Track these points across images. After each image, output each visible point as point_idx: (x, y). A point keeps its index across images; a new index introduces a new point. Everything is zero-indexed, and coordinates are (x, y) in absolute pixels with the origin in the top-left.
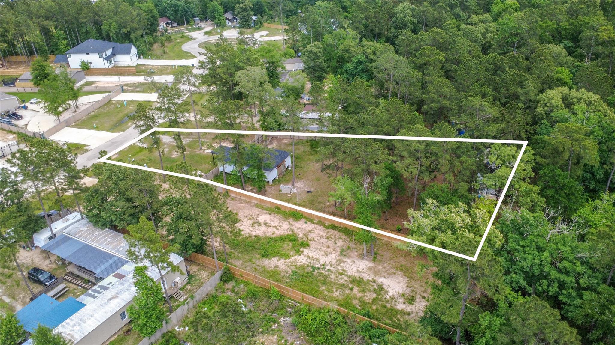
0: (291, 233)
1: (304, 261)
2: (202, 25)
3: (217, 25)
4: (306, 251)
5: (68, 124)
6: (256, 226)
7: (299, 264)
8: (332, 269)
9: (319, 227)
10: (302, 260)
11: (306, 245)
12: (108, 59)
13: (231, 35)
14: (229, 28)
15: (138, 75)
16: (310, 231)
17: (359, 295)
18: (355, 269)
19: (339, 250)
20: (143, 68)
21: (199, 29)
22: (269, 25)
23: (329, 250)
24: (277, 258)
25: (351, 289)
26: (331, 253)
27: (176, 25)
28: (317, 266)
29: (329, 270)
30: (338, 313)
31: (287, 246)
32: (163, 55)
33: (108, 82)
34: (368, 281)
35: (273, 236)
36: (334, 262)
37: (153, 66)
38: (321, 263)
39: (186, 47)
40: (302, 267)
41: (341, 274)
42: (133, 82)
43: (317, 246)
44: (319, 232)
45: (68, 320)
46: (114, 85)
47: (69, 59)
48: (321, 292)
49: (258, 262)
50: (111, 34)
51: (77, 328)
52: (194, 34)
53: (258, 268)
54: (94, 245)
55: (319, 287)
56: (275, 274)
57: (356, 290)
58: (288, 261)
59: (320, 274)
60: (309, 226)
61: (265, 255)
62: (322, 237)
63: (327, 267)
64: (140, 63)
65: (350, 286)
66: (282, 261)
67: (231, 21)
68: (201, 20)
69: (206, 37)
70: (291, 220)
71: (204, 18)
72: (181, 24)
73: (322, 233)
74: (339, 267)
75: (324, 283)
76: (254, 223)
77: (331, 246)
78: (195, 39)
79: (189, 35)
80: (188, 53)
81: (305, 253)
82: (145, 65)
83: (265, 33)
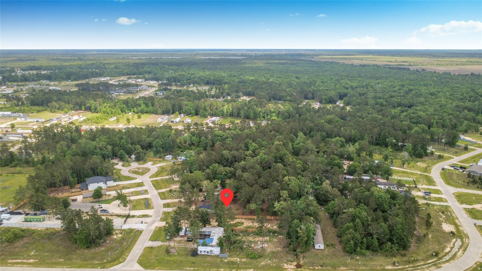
0: (237, 222)
2: (115, 162)
3: (124, 161)
5: (130, 210)
13: (136, 165)
15: (124, 189)
23: (249, 223)
24: (239, 226)
28: (249, 226)
32: (120, 179)
36: (252, 225)
39: (124, 174)
40: (246, 227)
41: (255, 226)
42: (127, 192)
47: (89, 186)
52: (118, 167)
56: (242, 229)
58: (242, 226)
60: (240, 220)
62: (245, 221)
67: (128, 158)
69: (125, 168)
78: (122, 169)
80: (129, 177)
81: (244, 224)
83: (152, 163)
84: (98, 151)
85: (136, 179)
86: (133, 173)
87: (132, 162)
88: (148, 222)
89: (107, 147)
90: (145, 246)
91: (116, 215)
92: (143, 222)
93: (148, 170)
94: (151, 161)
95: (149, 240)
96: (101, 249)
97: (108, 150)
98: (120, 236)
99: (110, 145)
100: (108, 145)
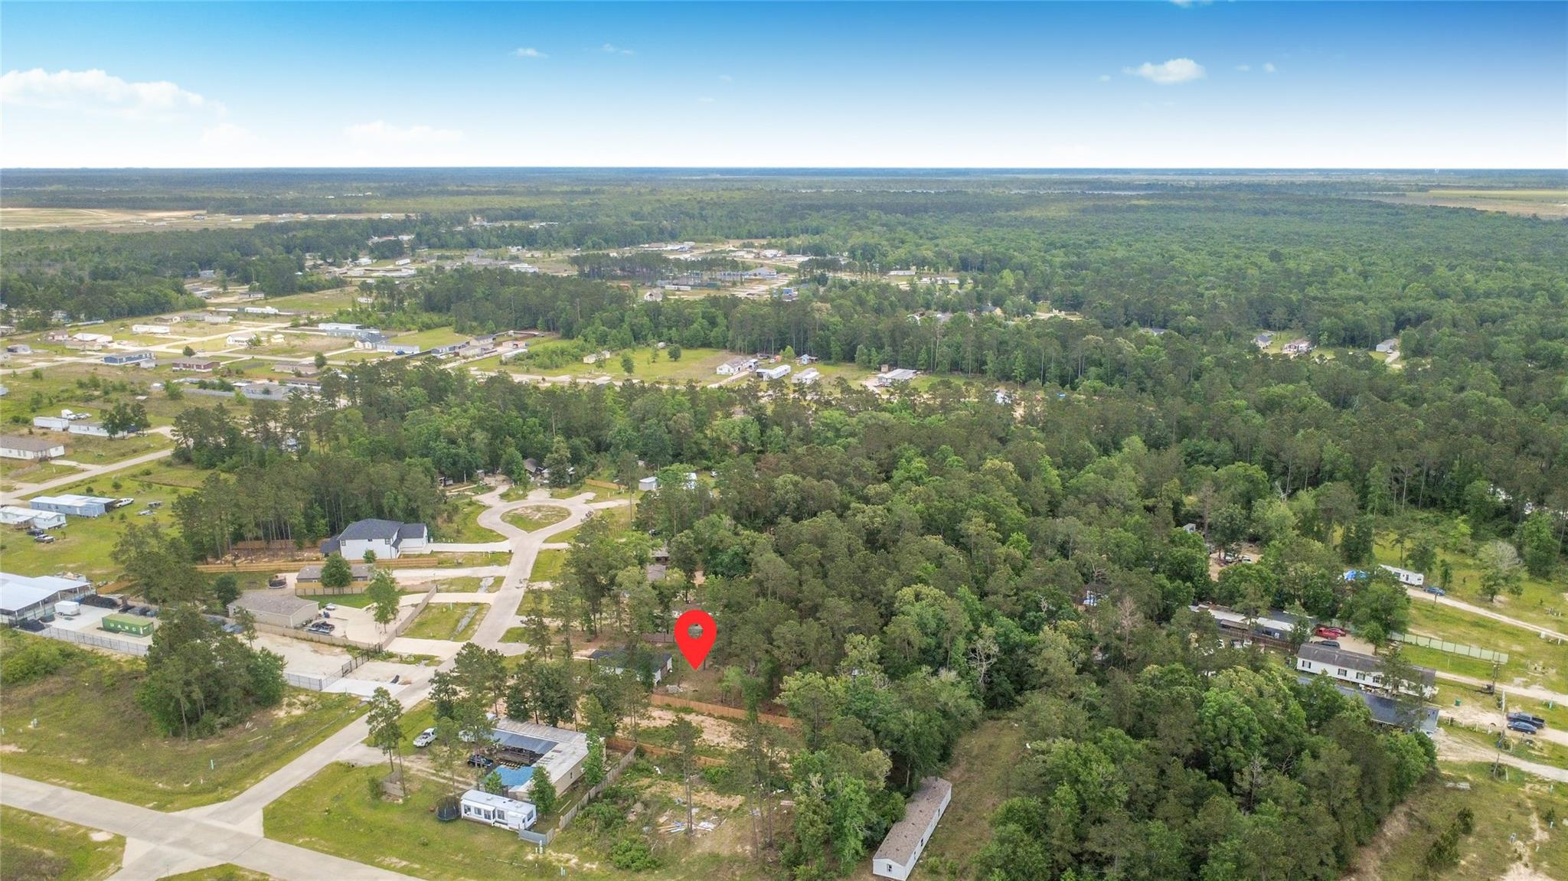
2: (490, 481)
3: (516, 483)
5: (397, 634)
8: (725, 746)
9: (710, 718)
11: (700, 732)
12: (396, 545)
13: (541, 499)
14: (534, 487)
15: (441, 568)
16: (703, 722)
19: (729, 734)
20: (442, 556)
21: (491, 489)
22: (593, 482)
23: (721, 734)
27: (451, 482)
28: (712, 745)
32: (457, 537)
33: (407, 579)
37: (455, 553)
39: (485, 520)
42: (442, 578)
46: (418, 583)
47: (342, 547)
50: (395, 512)
52: (485, 498)
54: (521, 733)
60: (701, 718)
62: (713, 725)
63: (721, 746)
64: (436, 550)
67: (535, 475)
68: (486, 473)
69: (504, 503)
71: (491, 470)
72: (458, 480)
74: (730, 745)
77: (722, 731)
78: (490, 507)
79: (478, 501)
80: (491, 531)
81: (701, 737)
82: (440, 553)
83: (590, 495)
84: (442, 444)
85: (505, 538)
86: (511, 522)
87: (536, 487)
88: (414, 680)
89: (473, 435)
90: (334, 759)
91: (345, 646)
92: (400, 680)
93: (563, 514)
94: (593, 488)
95: (363, 742)
96: (208, 746)
97: (475, 446)
98: (297, 712)
99: (483, 429)
100: (479, 430)
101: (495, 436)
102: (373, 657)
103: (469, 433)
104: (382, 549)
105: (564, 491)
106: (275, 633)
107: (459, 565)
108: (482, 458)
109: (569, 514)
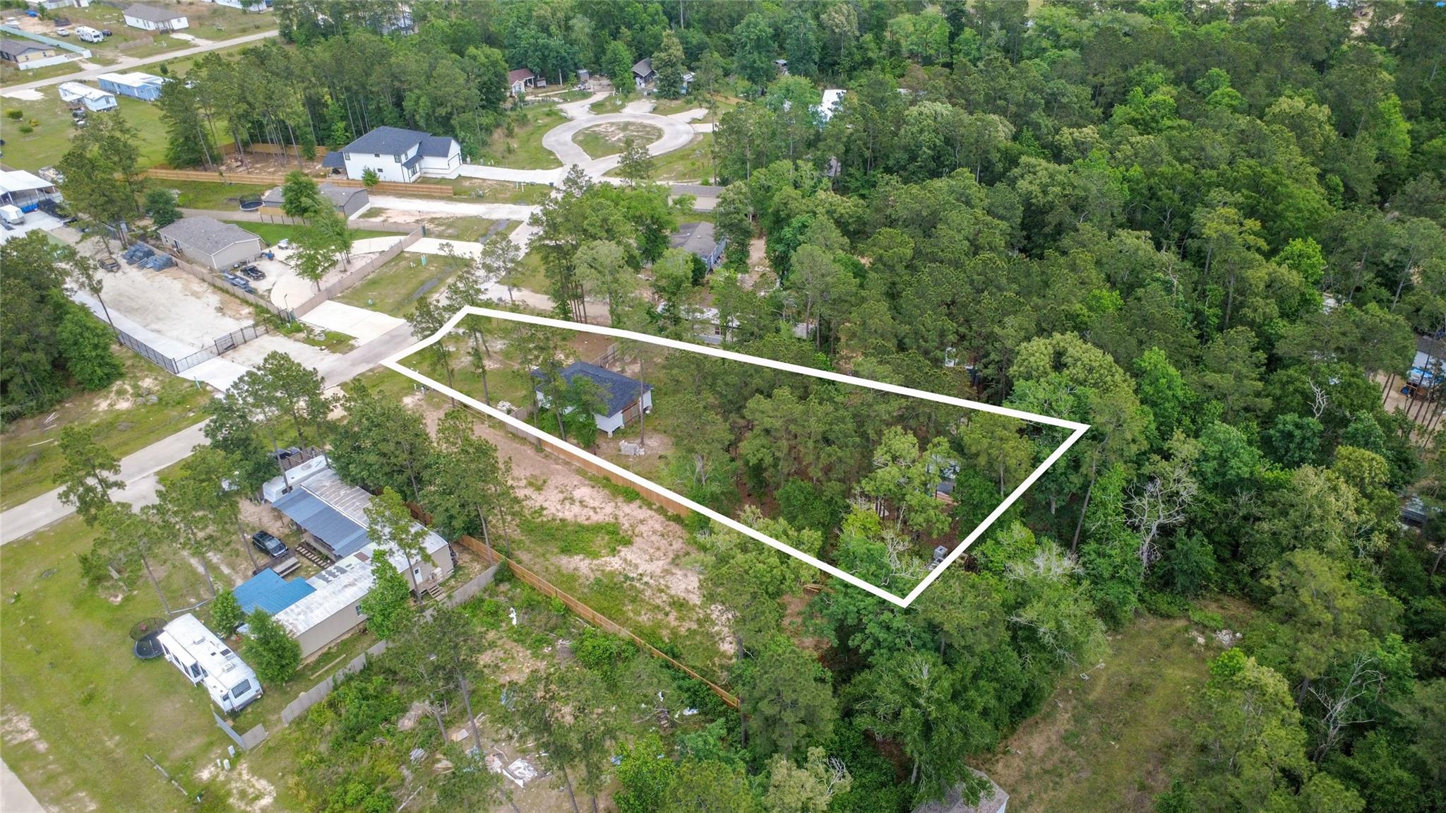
0: (613, 521)
1: (616, 566)
2: (592, 84)
3: (617, 89)
4: (625, 552)
5: (331, 295)
6: (567, 503)
7: (608, 569)
8: (651, 582)
9: (657, 516)
10: (615, 563)
11: (628, 542)
12: (410, 164)
13: (638, 113)
15: (456, 200)
16: (642, 522)
17: (674, 623)
18: (683, 586)
19: (671, 556)
20: (468, 183)
21: (584, 95)
23: (657, 554)
24: (581, 556)
25: (667, 614)
26: (658, 559)
27: (543, 83)
28: (631, 575)
29: (646, 583)
30: (632, 643)
31: (601, 540)
32: (505, 159)
34: (695, 605)
35: (586, 523)
36: (658, 571)
37: (484, 180)
38: (640, 571)
40: (612, 574)
41: (661, 591)
42: (444, 215)
43: (643, 546)
44: (655, 522)
45: (293, 607)
46: (411, 219)
47: (347, 162)
48: (623, 613)
49: (553, 559)
50: (417, 117)
51: (302, 617)
52: (571, 108)
53: (551, 568)
55: (624, 605)
56: (570, 580)
57: (672, 617)
58: (595, 562)
59: (632, 587)
60: (644, 513)
61: (566, 551)
62: (654, 532)
63: (645, 579)
64: (463, 174)
65: (668, 609)
66: (587, 561)
67: (646, 80)
68: (591, 75)
69: (592, 116)
70: (620, 499)
72: (552, 81)
73: (658, 527)
74: (662, 581)
75: (633, 600)
76: (565, 499)
77: (663, 548)
78: (571, 120)
79: (562, 110)
80: (551, 153)
81: (622, 554)
82: (471, 178)
83: (701, 113)
85: (558, 164)
86: (581, 142)
87: (640, 97)
91: (256, 306)
93: (652, 136)
95: (163, 471)
97: (574, 36)
98: (123, 405)
99: (585, 13)
100: (579, 16)
101: (601, 25)
102: (277, 328)
103: (568, 19)
104: (390, 168)
105: (674, 104)
106: (195, 275)
107: (479, 198)
108: (585, 56)
109: (660, 137)
